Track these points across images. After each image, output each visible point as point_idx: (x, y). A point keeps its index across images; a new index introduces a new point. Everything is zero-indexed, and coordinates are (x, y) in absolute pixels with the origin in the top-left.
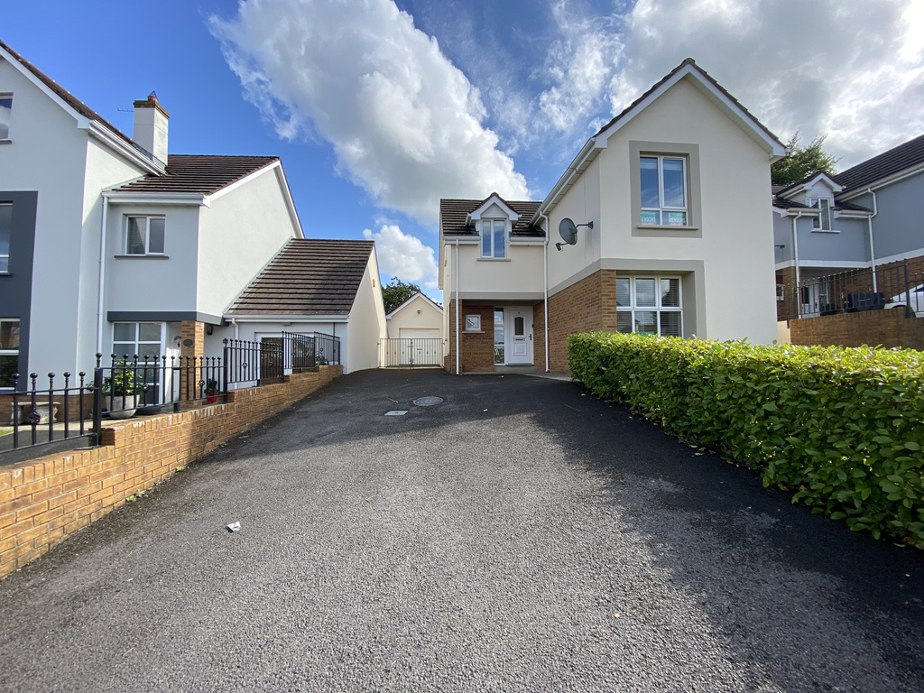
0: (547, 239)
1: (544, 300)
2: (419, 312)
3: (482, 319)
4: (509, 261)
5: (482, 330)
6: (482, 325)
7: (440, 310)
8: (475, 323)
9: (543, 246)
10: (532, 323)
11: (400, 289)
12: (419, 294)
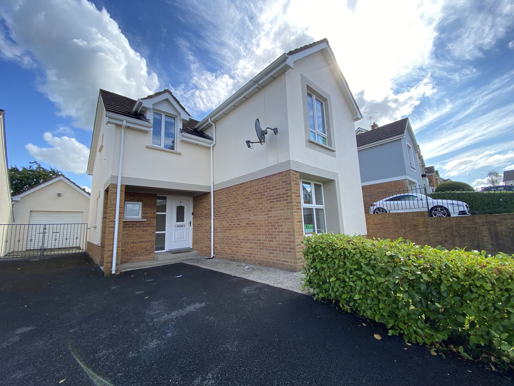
0: (214, 142)
1: (210, 193)
2: (59, 195)
3: (144, 206)
4: (179, 154)
5: (143, 217)
6: (143, 213)
7: (87, 195)
8: (135, 210)
9: (209, 148)
10: (192, 211)
11: (39, 172)
12: (61, 178)
